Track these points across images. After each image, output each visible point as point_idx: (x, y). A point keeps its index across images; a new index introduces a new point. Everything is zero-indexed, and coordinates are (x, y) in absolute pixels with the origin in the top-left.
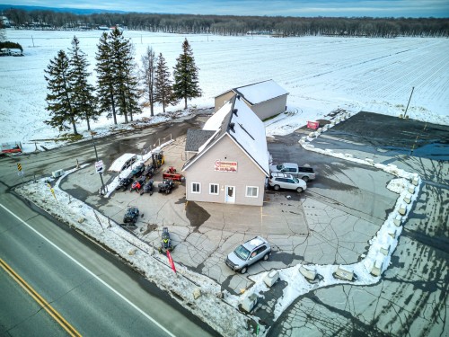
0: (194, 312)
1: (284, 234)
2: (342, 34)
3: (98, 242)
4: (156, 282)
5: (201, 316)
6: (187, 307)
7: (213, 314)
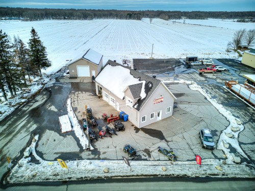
0: (229, 176)
1: (197, 124)
2: (65, 18)
3: (137, 175)
4: (197, 175)
5: (234, 176)
6: (224, 177)
7: (236, 172)
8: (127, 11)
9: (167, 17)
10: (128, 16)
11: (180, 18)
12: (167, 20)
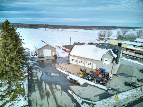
8: (28, 24)
9: (52, 28)
10: (30, 27)
11: (58, 28)
12: (52, 29)
